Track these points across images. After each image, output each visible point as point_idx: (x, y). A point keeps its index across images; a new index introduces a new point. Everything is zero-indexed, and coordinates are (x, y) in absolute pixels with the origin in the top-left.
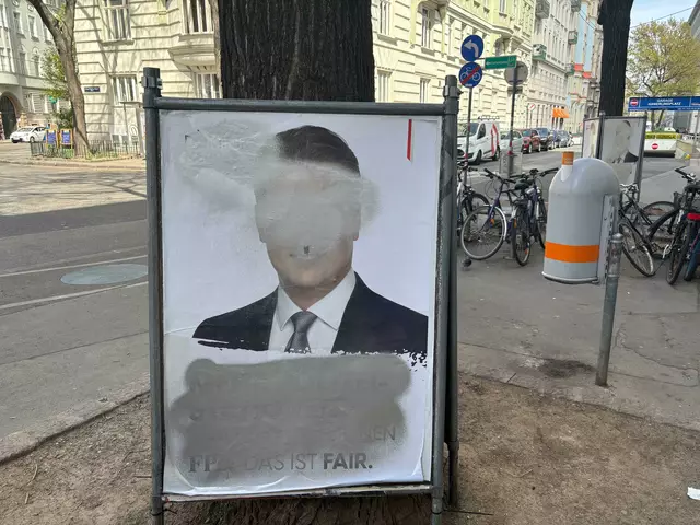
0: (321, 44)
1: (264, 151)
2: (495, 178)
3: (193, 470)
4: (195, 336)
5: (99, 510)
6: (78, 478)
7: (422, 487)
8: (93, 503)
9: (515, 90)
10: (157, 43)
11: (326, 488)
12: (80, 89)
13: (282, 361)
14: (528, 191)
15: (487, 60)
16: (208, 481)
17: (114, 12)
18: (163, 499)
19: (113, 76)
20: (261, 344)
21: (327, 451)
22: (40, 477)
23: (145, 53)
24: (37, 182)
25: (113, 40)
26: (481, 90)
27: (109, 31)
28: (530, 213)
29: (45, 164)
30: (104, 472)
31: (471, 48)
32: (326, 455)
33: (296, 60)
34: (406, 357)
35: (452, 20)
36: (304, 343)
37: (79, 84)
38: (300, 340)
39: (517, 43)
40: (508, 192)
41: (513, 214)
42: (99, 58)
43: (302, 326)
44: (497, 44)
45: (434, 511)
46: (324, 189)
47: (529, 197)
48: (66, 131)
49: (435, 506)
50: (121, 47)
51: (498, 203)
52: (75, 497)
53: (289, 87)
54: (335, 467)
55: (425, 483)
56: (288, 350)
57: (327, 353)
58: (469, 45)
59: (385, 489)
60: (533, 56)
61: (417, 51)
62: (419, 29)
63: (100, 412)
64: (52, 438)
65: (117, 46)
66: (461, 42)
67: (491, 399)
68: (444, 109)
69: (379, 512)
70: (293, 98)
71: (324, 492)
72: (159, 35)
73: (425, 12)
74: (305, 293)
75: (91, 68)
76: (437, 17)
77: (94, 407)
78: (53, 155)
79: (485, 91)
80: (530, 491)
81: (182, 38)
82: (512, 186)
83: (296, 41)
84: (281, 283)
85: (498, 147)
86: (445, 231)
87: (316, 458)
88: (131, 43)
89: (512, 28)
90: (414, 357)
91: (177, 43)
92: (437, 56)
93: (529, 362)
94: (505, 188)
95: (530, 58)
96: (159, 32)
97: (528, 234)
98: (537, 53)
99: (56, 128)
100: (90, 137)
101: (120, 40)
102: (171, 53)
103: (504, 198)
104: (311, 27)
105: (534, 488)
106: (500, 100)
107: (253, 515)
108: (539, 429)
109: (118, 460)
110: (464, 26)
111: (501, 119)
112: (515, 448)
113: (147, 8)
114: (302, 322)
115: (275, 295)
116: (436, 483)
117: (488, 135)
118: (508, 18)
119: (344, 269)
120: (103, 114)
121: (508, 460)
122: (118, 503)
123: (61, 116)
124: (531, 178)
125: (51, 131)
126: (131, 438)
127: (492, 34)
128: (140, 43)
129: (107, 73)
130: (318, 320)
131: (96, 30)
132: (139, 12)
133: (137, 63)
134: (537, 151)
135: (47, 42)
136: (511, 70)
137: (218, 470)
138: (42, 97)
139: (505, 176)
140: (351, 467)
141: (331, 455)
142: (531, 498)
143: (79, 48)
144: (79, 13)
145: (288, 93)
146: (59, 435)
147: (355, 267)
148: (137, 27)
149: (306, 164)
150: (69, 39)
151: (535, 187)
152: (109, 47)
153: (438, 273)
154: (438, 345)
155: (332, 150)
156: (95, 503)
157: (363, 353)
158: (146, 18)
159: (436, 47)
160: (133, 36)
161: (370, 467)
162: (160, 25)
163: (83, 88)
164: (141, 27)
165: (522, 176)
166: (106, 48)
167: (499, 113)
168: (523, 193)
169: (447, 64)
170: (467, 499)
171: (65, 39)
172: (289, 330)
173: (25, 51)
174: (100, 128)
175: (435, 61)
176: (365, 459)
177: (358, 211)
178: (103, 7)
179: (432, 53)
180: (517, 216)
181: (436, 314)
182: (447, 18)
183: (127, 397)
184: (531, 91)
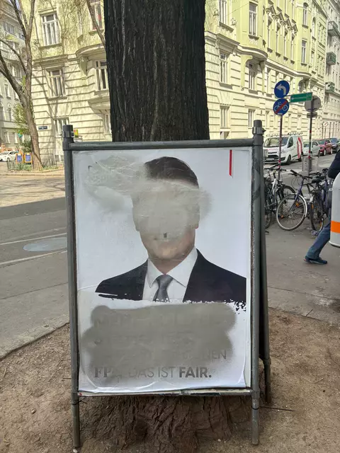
0: (172, 104)
1: (138, 174)
2: (298, 176)
3: (96, 376)
4: (97, 291)
5: (42, 398)
6: (30, 377)
7: (245, 391)
8: (38, 394)
9: (312, 115)
10: (81, 97)
11: (181, 390)
12: (35, 128)
13: (151, 307)
14: (321, 184)
15: (292, 96)
16: (106, 383)
17: (55, 79)
18: (79, 394)
19: (55, 119)
20: (137, 296)
21: (182, 366)
22: (7, 376)
23: (74, 104)
24: (10, 187)
25: (54, 96)
26: (290, 115)
27: (52, 91)
28: (323, 198)
29: (15, 175)
30: (45, 374)
31: (281, 89)
32: (181, 369)
33: (156, 115)
34: (232, 305)
35: (269, 70)
36: (165, 295)
37: (35, 125)
38: (162, 293)
39: (314, 82)
40: (307, 185)
41: (311, 199)
42: (46, 108)
43: (163, 284)
44: (301, 84)
45: (254, 407)
46: (176, 196)
47: (322, 187)
48: (28, 154)
49: (254, 404)
50: (60, 101)
51: (301, 193)
52: (28, 389)
53: (152, 133)
54: (187, 376)
55: (247, 388)
56: (155, 300)
57: (180, 302)
58: (280, 87)
59: (220, 392)
60: (326, 90)
61: (246, 92)
62: (247, 77)
63: (44, 334)
64: (16, 350)
65: (57, 101)
66: (275, 84)
67: (294, 328)
68: (253, 142)
69: (217, 406)
70: (155, 140)
71: (180, 393)
72: (82, 92)
73: (251, 66)
74: (165, 263)
75: (42, 115)
76: (259, 69)
77: (41, 330)
78: (21, 169)
79: (292, 115)
80: (321, 392)
81: (96, 93)
82: (311, 181)
83: (156, 103)
84: (149, 257)
85: (302, 153)
86: (256, 221)
87: (175, 370)
88: (65, 98)
89: (310, 72)
90: (238, 305)
91: (93, 96)
92: (260, 94)
93: (322, 302)
94: (305, 182)
95: (323, 91)
96: (82, 90)
97: (322, 212)
98: (328, 88)
99: (22, 152)
100: (42, 157)
101: (59, 97)
102: (89, 103)
103: (305, 188)
104: (166, 94)
105: (324, 391)
106: (304, 121)
107: (135, 405)
108: (328, 349)
109: (54, 366)
110: (277, 73)
111: (304, 134)
112: (312, 363)
113: (75, 76)
114: (163, 282)
115: (146, 264)
116: (254, 388)
117: (295, 145)
118: (308, 66)
119: (190, 247)
120: (50, 142)
121: (306, 371)
122: (54, 393)
123: (25, 145)
124: (323, 175)
125: (19, 155)
126: (63, 351)
127: (296, 77)
128: (71, 97)
129: (51, 117)
130: (173, 281)
131: (44, 91)
132: (69, 79)
133: (69, 110)
134: (330, 153)
135: (16, 99)
136: (309, 102)
137: (113, 377)
138: (14, 133)
139: (306, 173)
140: (197, 376)
141: (184, 368)
142: (322, 398)
143: (35, 103)
144: (34, 81)
145: (151, 136)
146: (20, 348)
147: (197, 246)
148: (69, 88)
149: (164, 181)
150: (28, 97)
151: (326, 181)
152: (52, 102)
153: (252, 249)
154: (254, 297)
155: (181, 171)
156: (39, 393)
157: (203, 302)
158: (74, 82)
159: (259, 88)
160: (67, 94)
161: (210, 376)
162: (83, 86)
163: (37, 127)
164: (71, 88)
165: (317, 174)
166: (50, 102)
167: (303, 129)
168: (318, 185)
169: (266, 99)
170: (278, 398)
171: (26, 98)
172: (155, 287)
173: (3, 105)
174: (48, 151)
175: (258, 98)
176: (206, 371)
177: (198, 210)
178: (48, 77)
179: (256, 93)
180: (313, 201)
181: (252, 276)
182: (266, 69)
183: (60, 325)
184: (325, 113)
